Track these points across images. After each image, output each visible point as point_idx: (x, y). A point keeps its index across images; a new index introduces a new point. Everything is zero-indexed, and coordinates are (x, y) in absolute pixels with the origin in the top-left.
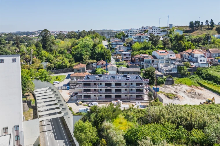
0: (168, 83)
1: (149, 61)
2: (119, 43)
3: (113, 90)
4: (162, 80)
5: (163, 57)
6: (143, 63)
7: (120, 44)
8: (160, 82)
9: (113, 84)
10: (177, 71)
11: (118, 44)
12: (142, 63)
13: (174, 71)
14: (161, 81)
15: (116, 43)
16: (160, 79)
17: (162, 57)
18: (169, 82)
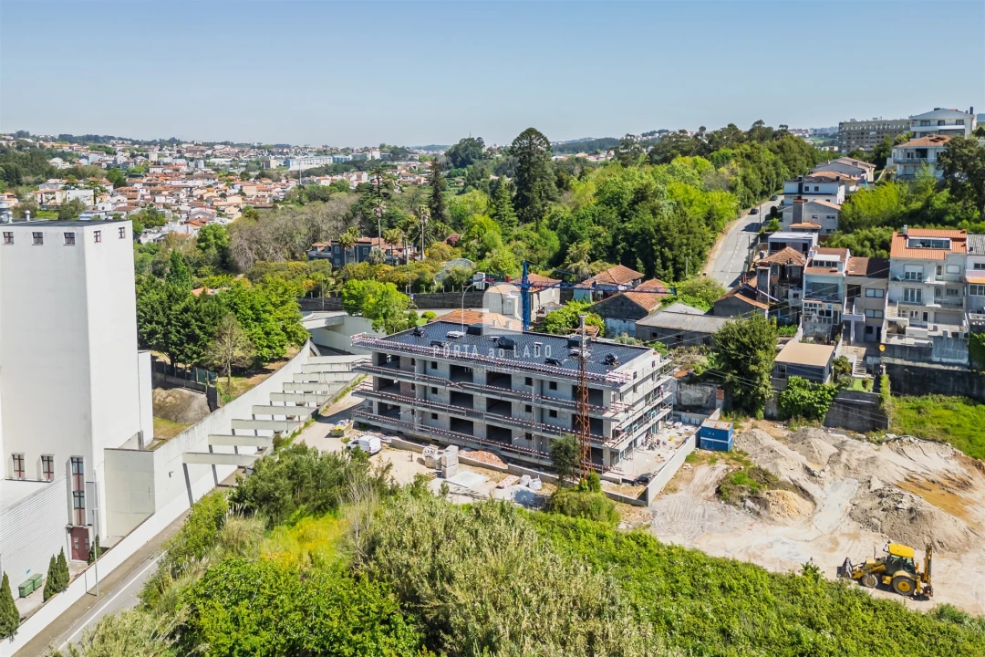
0: (846, 416)
1: (836, 288)
2: (817, 189)
3: (480, 401)
4: (805, 393)
5: (917, 269)
6: (796, 296)
7: (820, 191)
8: (792, 403)
9: (480, 373)
10: (965, 361)
11: (812, 189)
12: (791, 292)
13: (942, 354)
14: (803, 398)
15: (800, 186)
16: (798, 391)
17: (910, 269)
18: (854, 413)
